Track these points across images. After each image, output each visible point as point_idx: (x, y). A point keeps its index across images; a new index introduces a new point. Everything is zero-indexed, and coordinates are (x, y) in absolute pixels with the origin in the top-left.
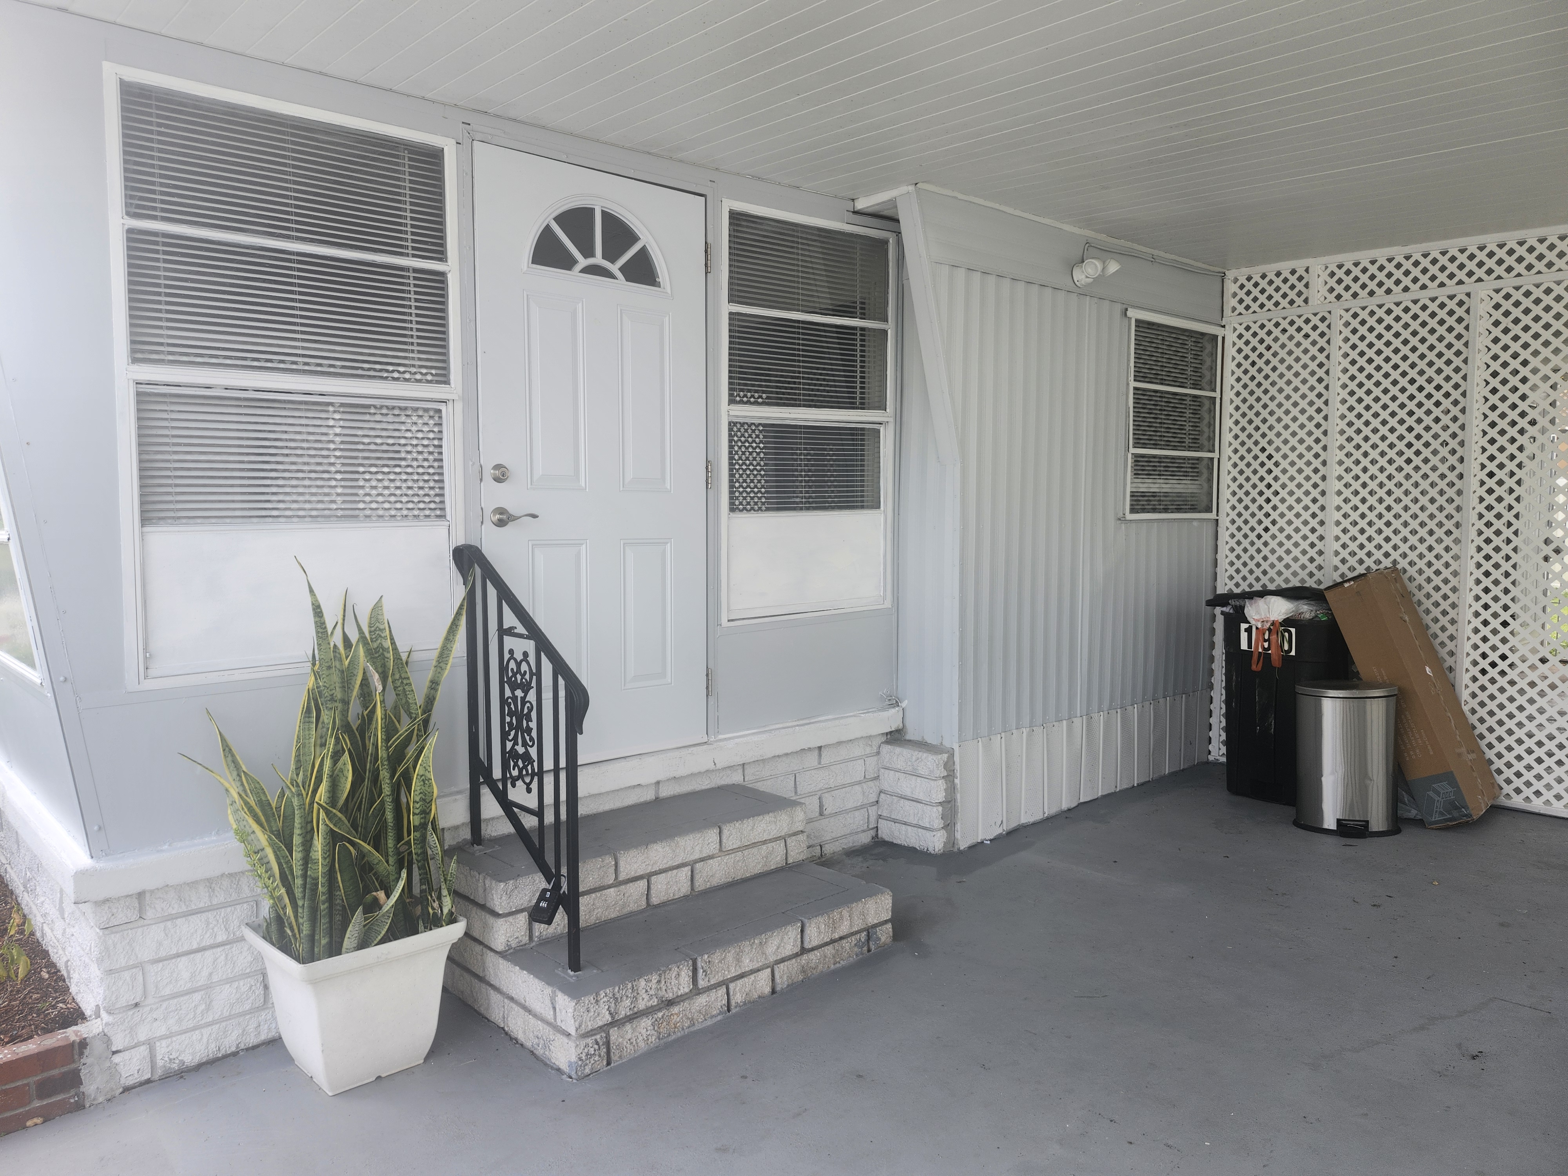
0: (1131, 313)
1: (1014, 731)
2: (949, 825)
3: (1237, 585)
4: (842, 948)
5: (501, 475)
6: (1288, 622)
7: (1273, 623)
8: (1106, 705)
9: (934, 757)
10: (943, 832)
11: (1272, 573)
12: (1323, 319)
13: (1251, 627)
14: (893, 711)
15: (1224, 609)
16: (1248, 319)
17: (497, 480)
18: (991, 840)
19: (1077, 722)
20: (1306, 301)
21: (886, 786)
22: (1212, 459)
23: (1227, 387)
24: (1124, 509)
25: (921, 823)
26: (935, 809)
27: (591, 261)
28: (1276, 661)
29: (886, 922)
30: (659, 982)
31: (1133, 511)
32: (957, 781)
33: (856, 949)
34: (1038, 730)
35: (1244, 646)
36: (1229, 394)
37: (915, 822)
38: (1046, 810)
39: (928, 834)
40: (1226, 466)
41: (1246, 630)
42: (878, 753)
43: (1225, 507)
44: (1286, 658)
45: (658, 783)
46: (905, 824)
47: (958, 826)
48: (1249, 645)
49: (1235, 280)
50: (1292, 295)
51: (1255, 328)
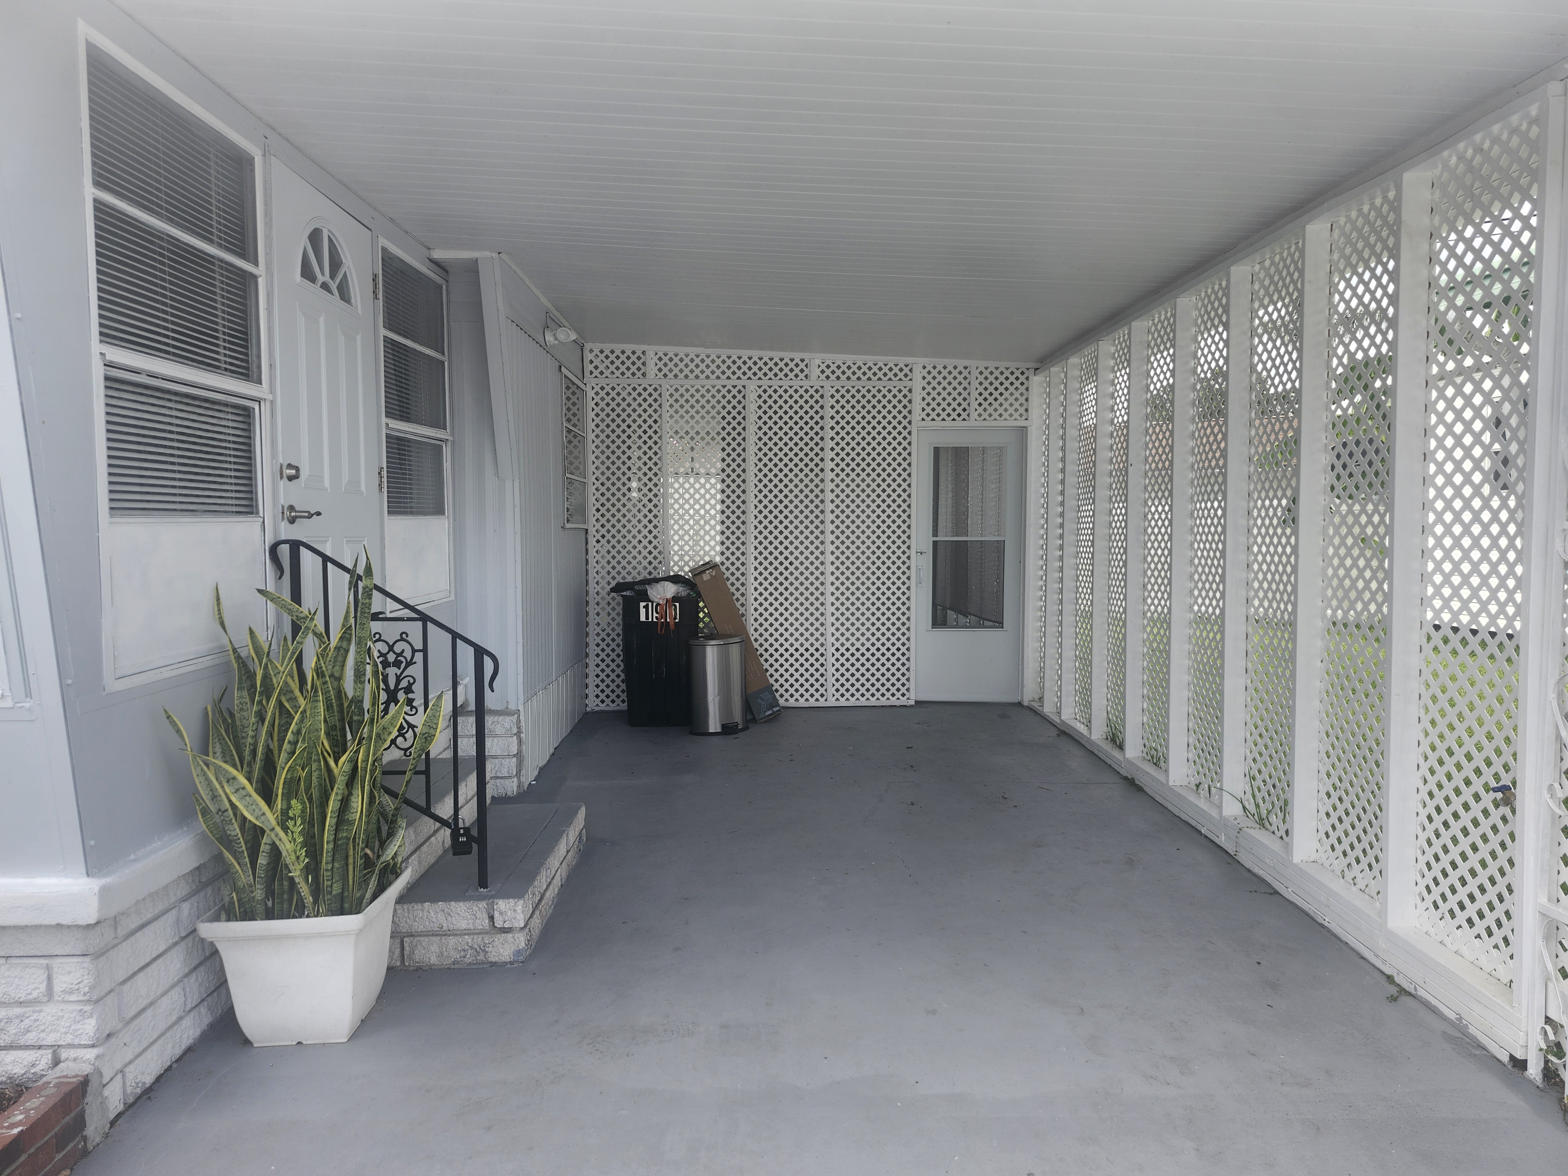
0: (563, 369)
2: (519, 772)
5: (296, 474)
6: (675, 599)
7: (665, 600)
9: (511, 718)
10: (517, 777)
12: (655, 390)
13: (648, 604)
15: (625, 593)
16: (602, 382)
17: (290, 478)
18: (533, 782)
19: (554, 685)
20: (643, 375)
22: (584, 483)
23: (589, 430)
25: (499, 775)
26: (513, 760)
27: (324, 278)
28: (672, 626)
29: (584, 828)
31: (566, 521)
32: (522, 734)
35: (643, 618)
36: (591, 436)
39: (507, 782)
40: (591, 489)
41: (644, 607)
43: (592, 520)
44: (676, 623)
47: (523, 772)
48: (647, 618)
49: (591, 351)
50: (633, 369)
51: (608, 389)
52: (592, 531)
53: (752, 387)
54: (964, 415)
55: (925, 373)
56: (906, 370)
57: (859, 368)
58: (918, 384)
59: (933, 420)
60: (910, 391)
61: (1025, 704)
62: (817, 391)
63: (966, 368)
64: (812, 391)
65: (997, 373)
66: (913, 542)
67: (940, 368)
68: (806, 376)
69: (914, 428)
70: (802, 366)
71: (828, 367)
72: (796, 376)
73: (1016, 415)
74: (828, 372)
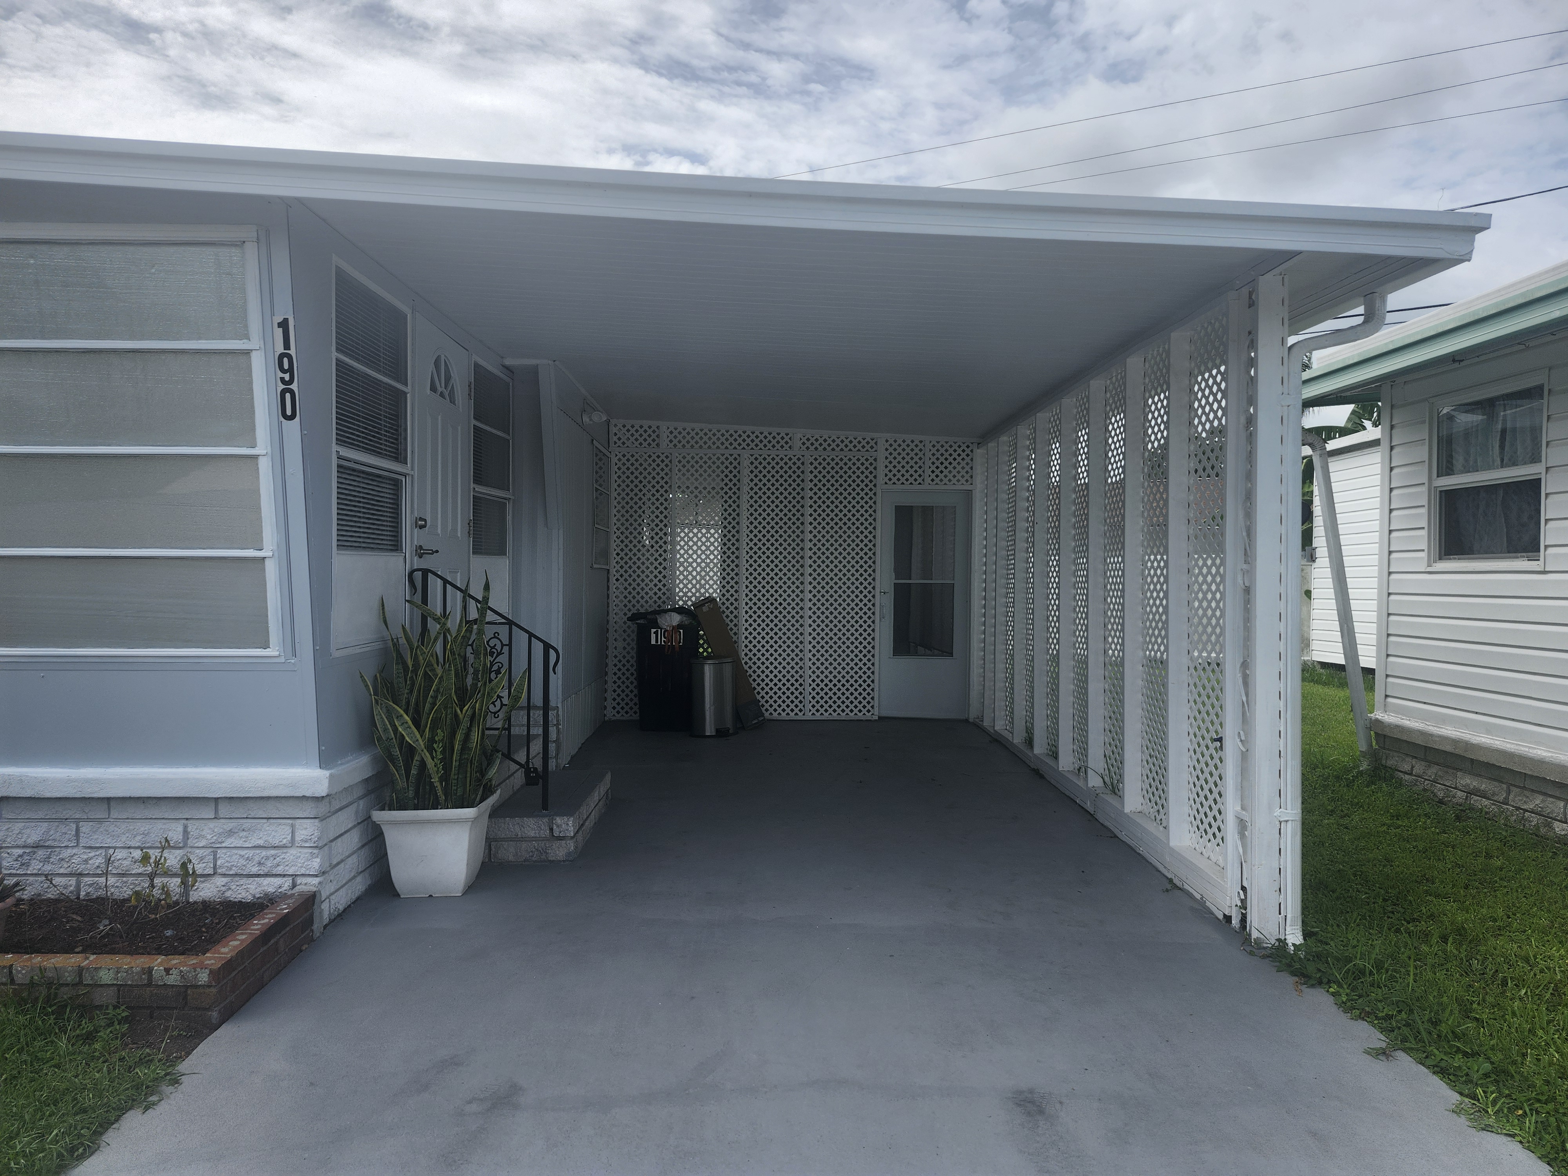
0: (594, 442)
3: (621, 610)
5: (424, 524)
6: (680, 626)
7: (671, 628)
11: (642, 602)
12: (667, 457)
15: (638, 622)
16: (624, 450)
17: (420, 527)
20: (657, 445)
22: (608, 532)
23: (613, 489)
24: (593, 561)
27: (441, 389)
28: (673, 649)
35: (653, 642)
40: (613, 537)
41: (655, 633)
43: (613, 562)
44: (681, 645)
47: (562, 753)
48: (657, 641)
49: (616, 425)
50: (649, 440)
51: (628, 456)
52: (613, 571)
53: (746, 456)
54: (920, 480)
55: (887, 445)
56: (872, 443)
57: (834, 441)
58: (881, 454)
59: (894, 483)
60: (875, 460)
61: (971, 720)
62: (799, 459)
63: (921, 442)
64: (794, 459)
65: (947, 446)
66: (877, 584)
67: (900, 441)
68: (790, 447)
69: (879, 491)
70: (787, 438)
71: (808, 440)
72: (782, 447)
73: (963, 481)
74: (808, 444)
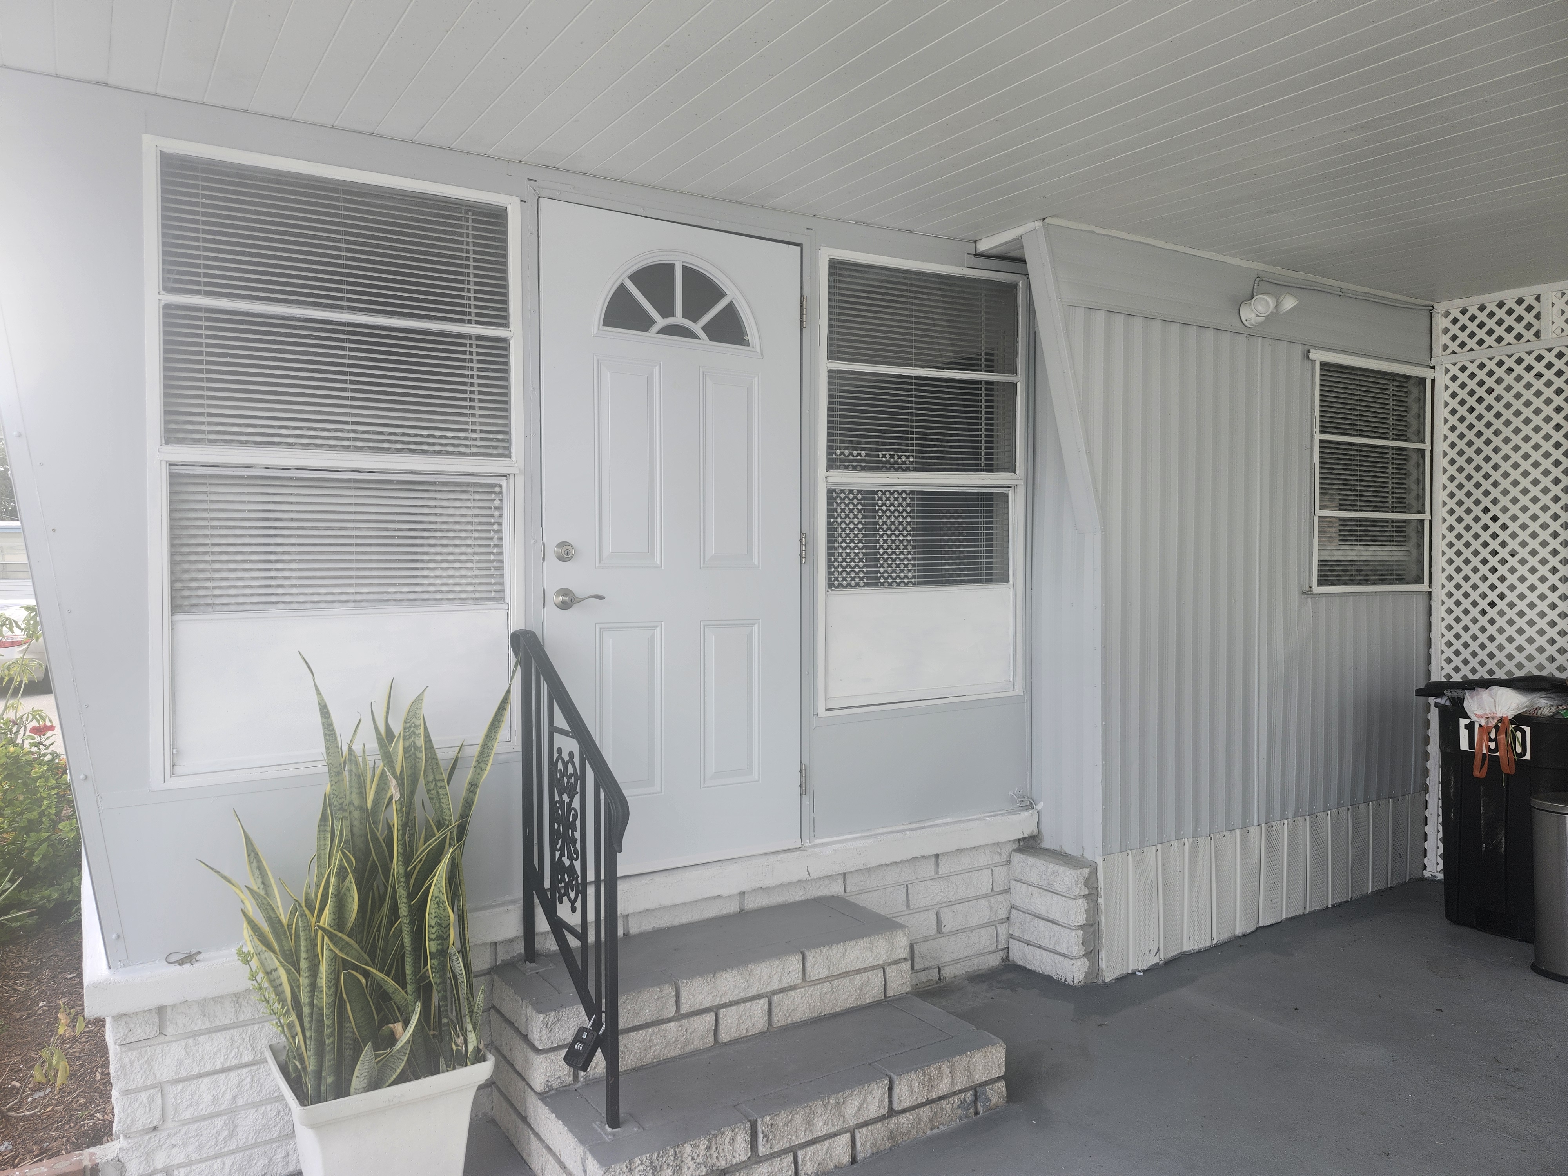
0: (1314, 355)
1: (1174, 843)
2: (1091, 952)
3: (1457, 669)
4: (942, 1109)
5: (566, 553)
6: (1520, 719)
7: (1501, 720)
8: (1290, 813)
9: (1073, 872)
10: (1086, 960)
11: (1500, 656)
12: (1560, 356)
13: (1472, 723)
14: (1026, 814)
15: (1439, 700)
17: (561, 559)
18: (1144, 971)
19: (1254, 831)
20: (1537, 334)
21: (1017, 902)
22: (1422, 522)
23: (1438, 437)
24: (1310, 581)
25: (1057, 948)
26: (1074, 933)
27: (670, 321)
28: (1507, 768)
29: (998, 1079)
30: (708, 1148)
31: (1320, 583)
32: (1101, 901)
33: (960, 1111)
34: (1204, 842)
35: (1464, 745)
36: (1441, 446)
37: (1050, 947)
38: (1215, 935)
39: (1067, 962)
40: (1440, 529)
41: (1466, 727)
42: (1009, 862)
43: (1439, 578)
44: (1519, 762)
45: (742, 894)
46: (1040, 947)
47: (1103, 954)
48: (1471, 745)
49: (1446, 314)
50: (1519, 328)
51: (1472, 368)
52: (1439, 594)
